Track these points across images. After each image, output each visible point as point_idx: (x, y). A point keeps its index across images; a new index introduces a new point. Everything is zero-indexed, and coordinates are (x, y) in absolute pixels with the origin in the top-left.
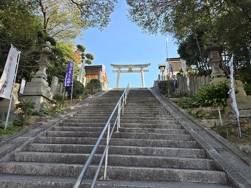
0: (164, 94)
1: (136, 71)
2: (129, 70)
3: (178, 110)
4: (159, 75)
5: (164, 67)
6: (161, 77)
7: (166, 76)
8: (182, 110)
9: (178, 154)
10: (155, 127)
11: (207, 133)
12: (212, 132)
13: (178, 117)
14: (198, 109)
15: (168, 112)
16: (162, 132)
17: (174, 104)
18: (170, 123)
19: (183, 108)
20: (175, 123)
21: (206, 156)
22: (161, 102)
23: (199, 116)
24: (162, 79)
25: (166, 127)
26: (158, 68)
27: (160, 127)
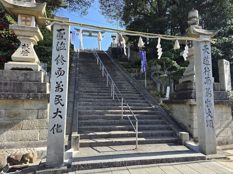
0: (115, 58)
1: (94, 36)
2: (89, 34)
3: (123, 69)
4: (112, 43)
5: (115, 37)
6: (113, 44)
7: (116, 44)
8: (125, 69)
9: (123, 82)
10: (115, 75)
11: (132, 78)
12: (133, 77)
13: (123, 72)
14: (131, 69)
15: (119, 70)
16: (118, 77)
17: (121, 66)
18: (120, 74)
19: (125, 68)
20: (122, 74)
21: (130, 82)
22: (116, 64)
23: (130, 72)
24: (114, 46)
25: (119, 75)
26: (111, 36)
27: (117, 75)
